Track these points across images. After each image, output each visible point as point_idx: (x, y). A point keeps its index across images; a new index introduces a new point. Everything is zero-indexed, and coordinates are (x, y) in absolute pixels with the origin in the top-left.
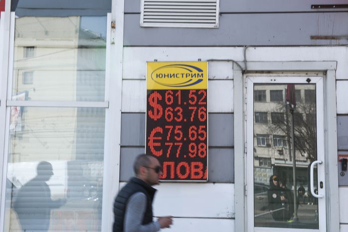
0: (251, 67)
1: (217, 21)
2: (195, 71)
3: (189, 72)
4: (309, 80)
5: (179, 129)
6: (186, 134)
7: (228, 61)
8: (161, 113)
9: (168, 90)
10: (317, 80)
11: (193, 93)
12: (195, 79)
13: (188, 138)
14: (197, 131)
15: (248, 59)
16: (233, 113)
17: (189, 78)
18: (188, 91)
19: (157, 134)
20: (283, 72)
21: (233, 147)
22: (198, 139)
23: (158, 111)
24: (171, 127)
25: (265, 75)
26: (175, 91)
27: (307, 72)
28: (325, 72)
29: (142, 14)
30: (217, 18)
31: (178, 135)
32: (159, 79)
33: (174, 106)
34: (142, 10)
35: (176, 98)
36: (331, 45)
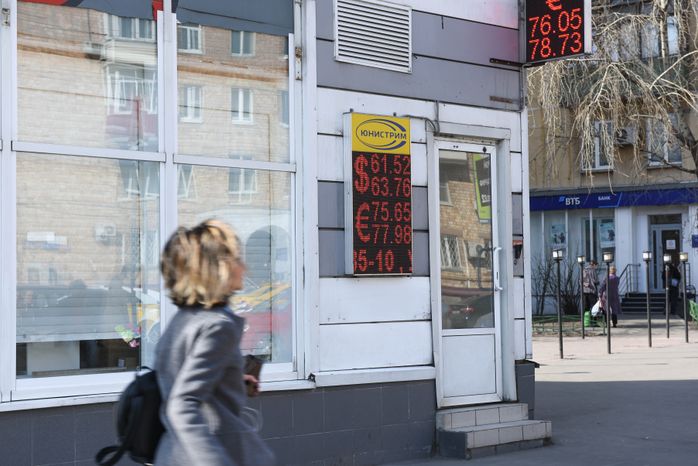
0: (444, 129)
1: (410, 64)
2: (399, 131)
3: (392, 131)
4: (485, 150)
5: (385, 206)
6: (392, 213)
7: (421, 118)
8: (367, 184)
9: (374, 153)
10: (491, 150)
11: (398, 159)
12: (399, 141)
13: (394, 219)
14: (402, 210)
15: (440, 119)
16: (426, 187)
17: (393, 139)
18: (393, 156)
19: (364, 213)
20: (464, 137)
21: (427, 231)
22: (403, 220)
23: (365, 181)
24: (378, 203)
25: (447, 139)
26: (381, 155)
27: (482, 139)
28: (499, 142)
29: (337, 43)
30: (410, 60)
31: (384, 214)
32: (363, 138)
33: (380, 174)
34: (337, 38)
35: (382, 164)
36: (505, 110)
